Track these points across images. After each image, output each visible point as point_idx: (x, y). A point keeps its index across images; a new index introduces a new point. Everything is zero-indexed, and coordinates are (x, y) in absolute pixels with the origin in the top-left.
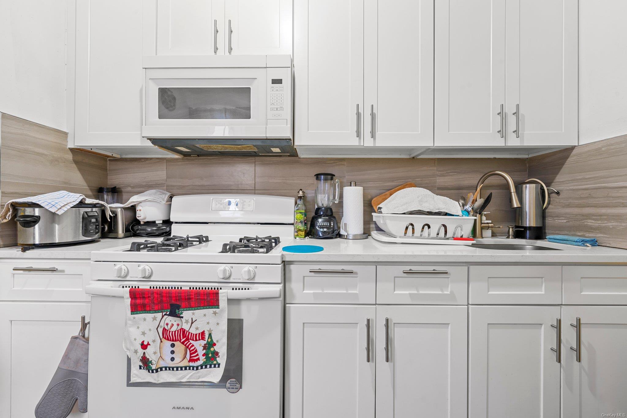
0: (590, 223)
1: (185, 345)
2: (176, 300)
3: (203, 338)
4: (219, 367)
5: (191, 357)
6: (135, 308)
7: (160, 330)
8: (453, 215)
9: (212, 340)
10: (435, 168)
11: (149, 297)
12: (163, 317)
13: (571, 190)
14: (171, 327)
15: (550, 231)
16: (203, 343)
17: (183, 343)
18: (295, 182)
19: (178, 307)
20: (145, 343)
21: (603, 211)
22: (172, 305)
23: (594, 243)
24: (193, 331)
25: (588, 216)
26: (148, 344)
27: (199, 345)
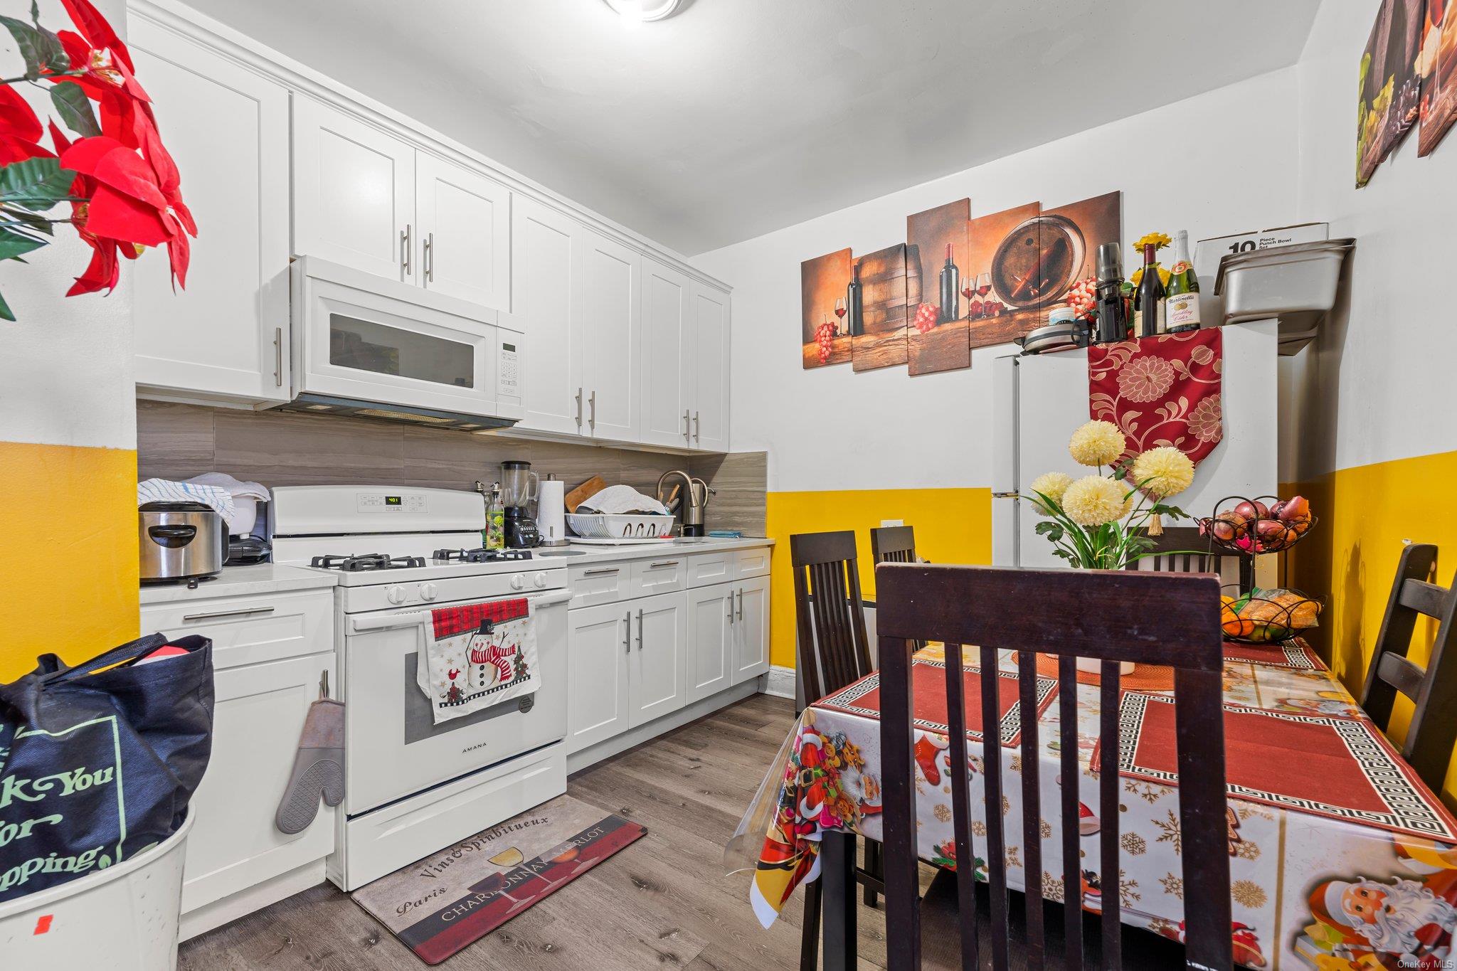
0: (737, 519)
1: (496, 664)
2: (488, 615)
3: (514, 652)
4: (529, 678)
5: (502, 675)
6: (440, 634)
7: (469, 653)
8: (660, 514)
9: (520, 653)
10: (618, 460)
11: (458, 616)
12: (473, 636)
13: (724, 491)
14: (481, 647)
15: (708, 528)
16: (514, 656)
17: (493, 662)
18: (466, 469)
19: (490, 622)
20: (453, 672)
21: (745, 509)
22: (483, 622)
23: (740, 535)
24: (505, 645)
25: (735, 514)
26: (458, 671)
27: (510, 659)
